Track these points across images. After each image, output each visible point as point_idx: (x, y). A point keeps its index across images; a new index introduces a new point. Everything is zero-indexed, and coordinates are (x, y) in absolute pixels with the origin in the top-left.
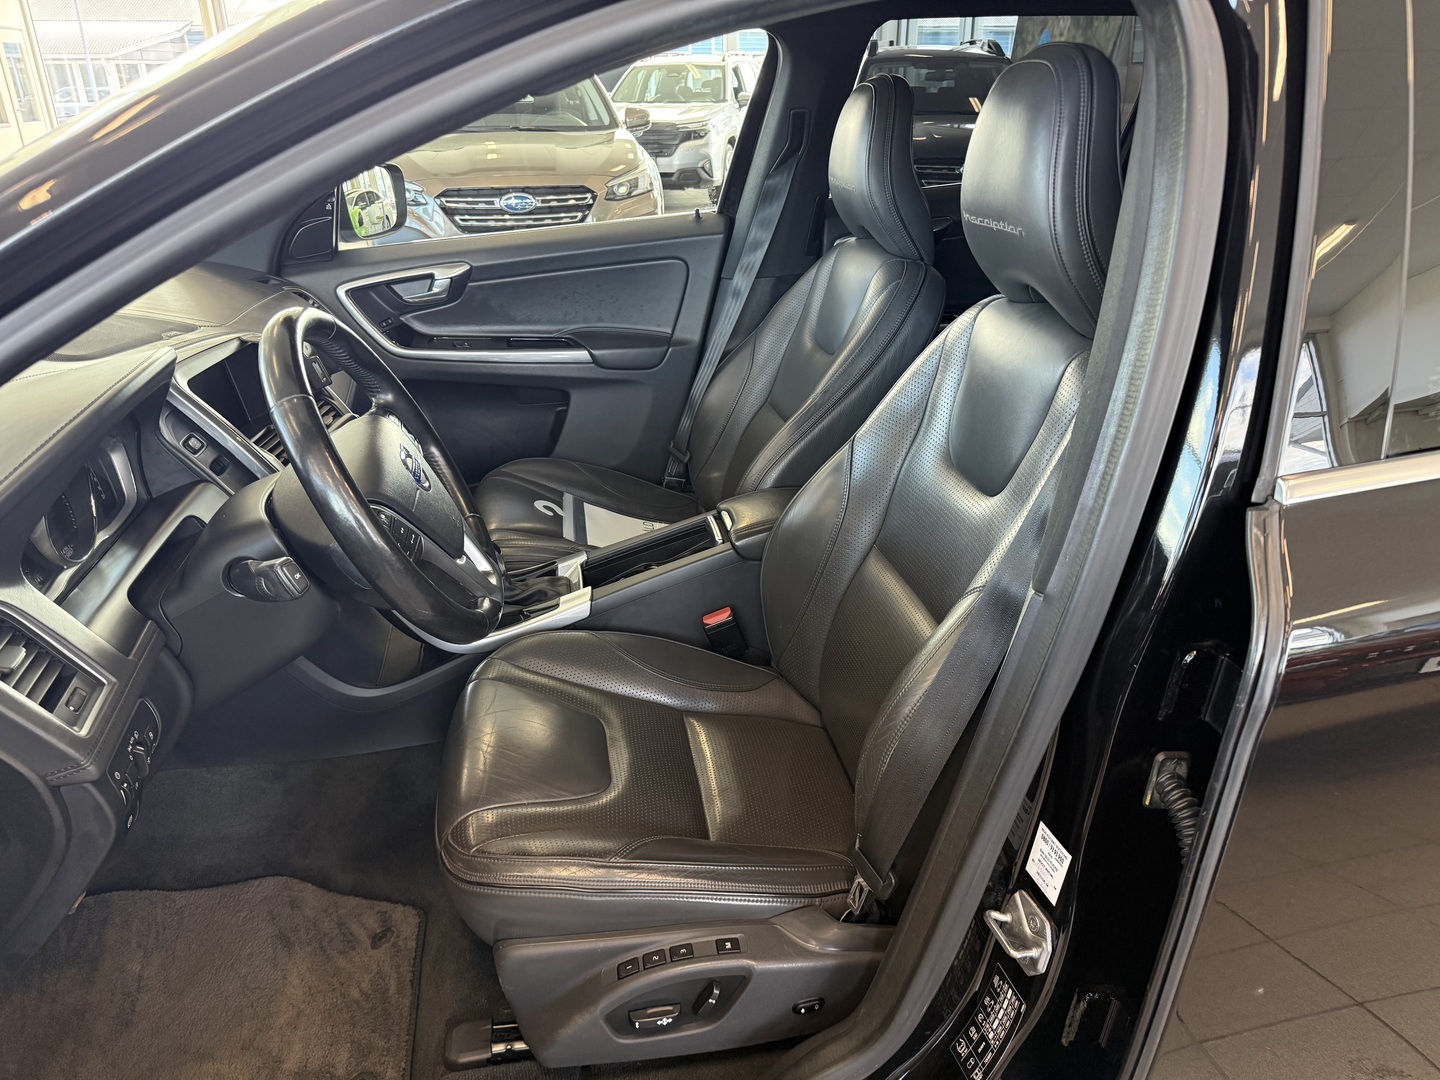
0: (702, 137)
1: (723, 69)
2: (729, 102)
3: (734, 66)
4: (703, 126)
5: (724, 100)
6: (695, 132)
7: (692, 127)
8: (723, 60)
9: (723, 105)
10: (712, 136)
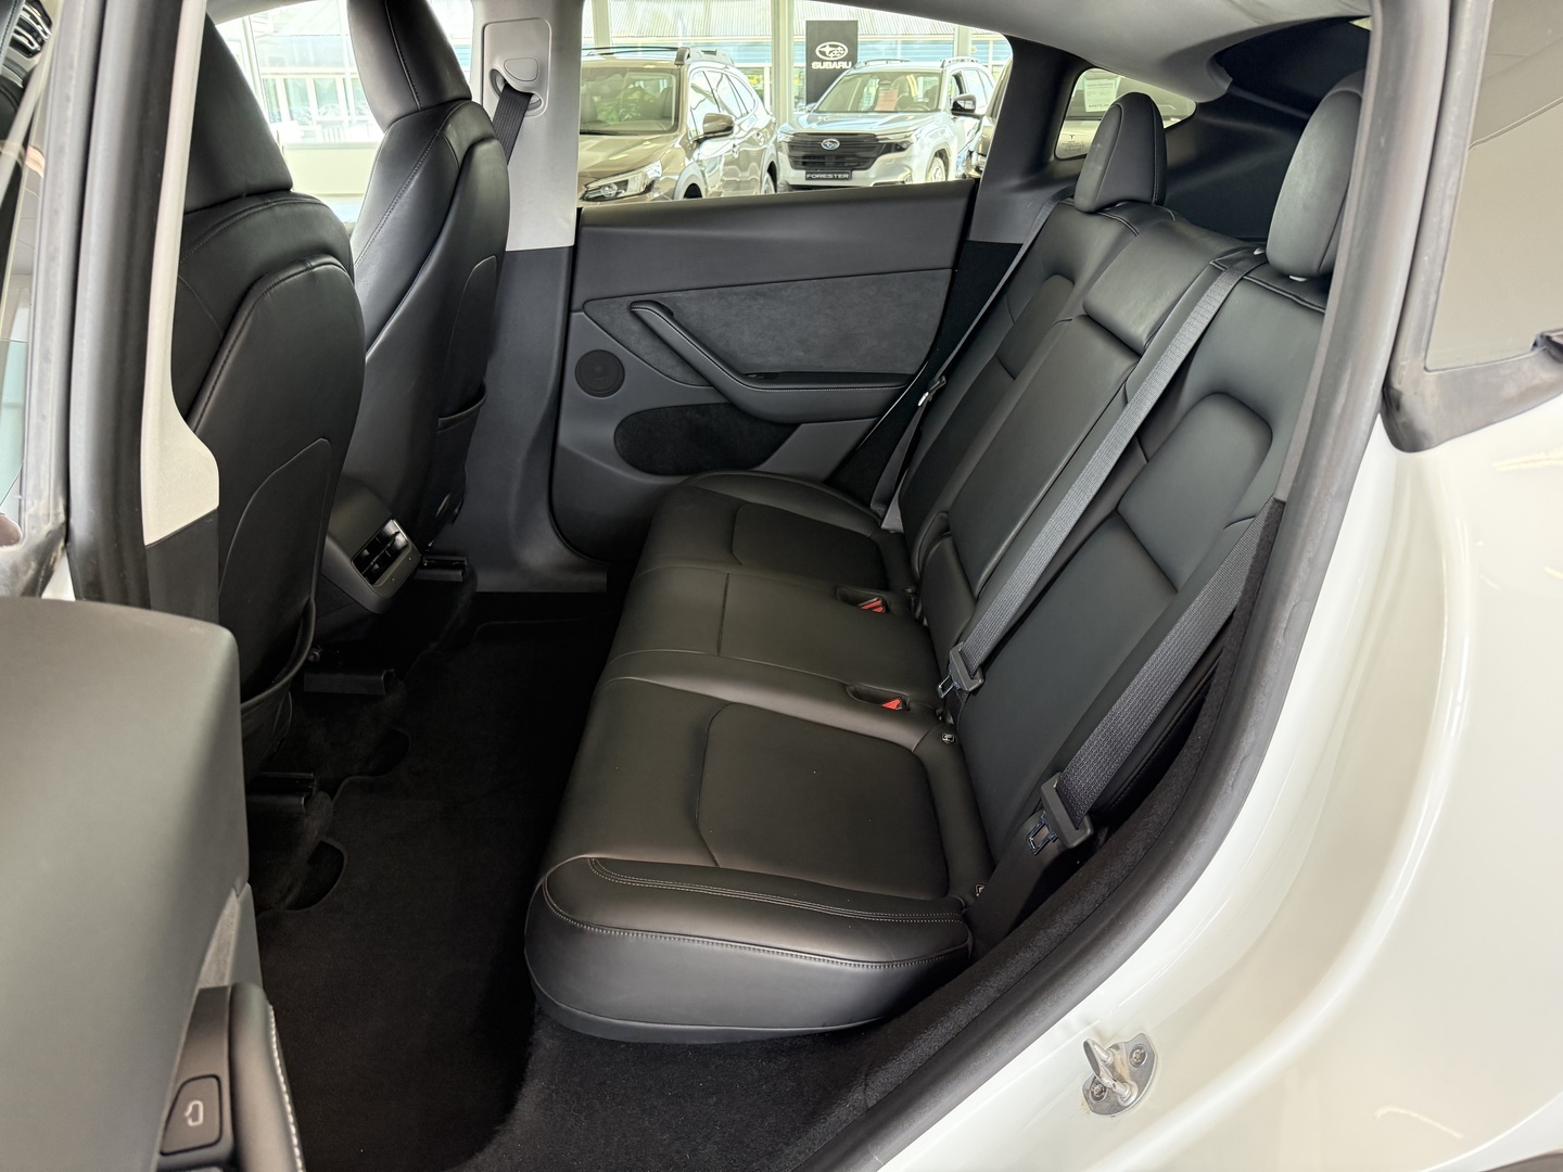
0: (902, 149)
1: (941, 76)
2: (942, 113)
3: (955, 73)
4: (906, 137)
5: (937, 110)
6: (897, 145)
7: (893, 139)
8: (942, 67)
9: (937, 115)
10: (915, 149)
